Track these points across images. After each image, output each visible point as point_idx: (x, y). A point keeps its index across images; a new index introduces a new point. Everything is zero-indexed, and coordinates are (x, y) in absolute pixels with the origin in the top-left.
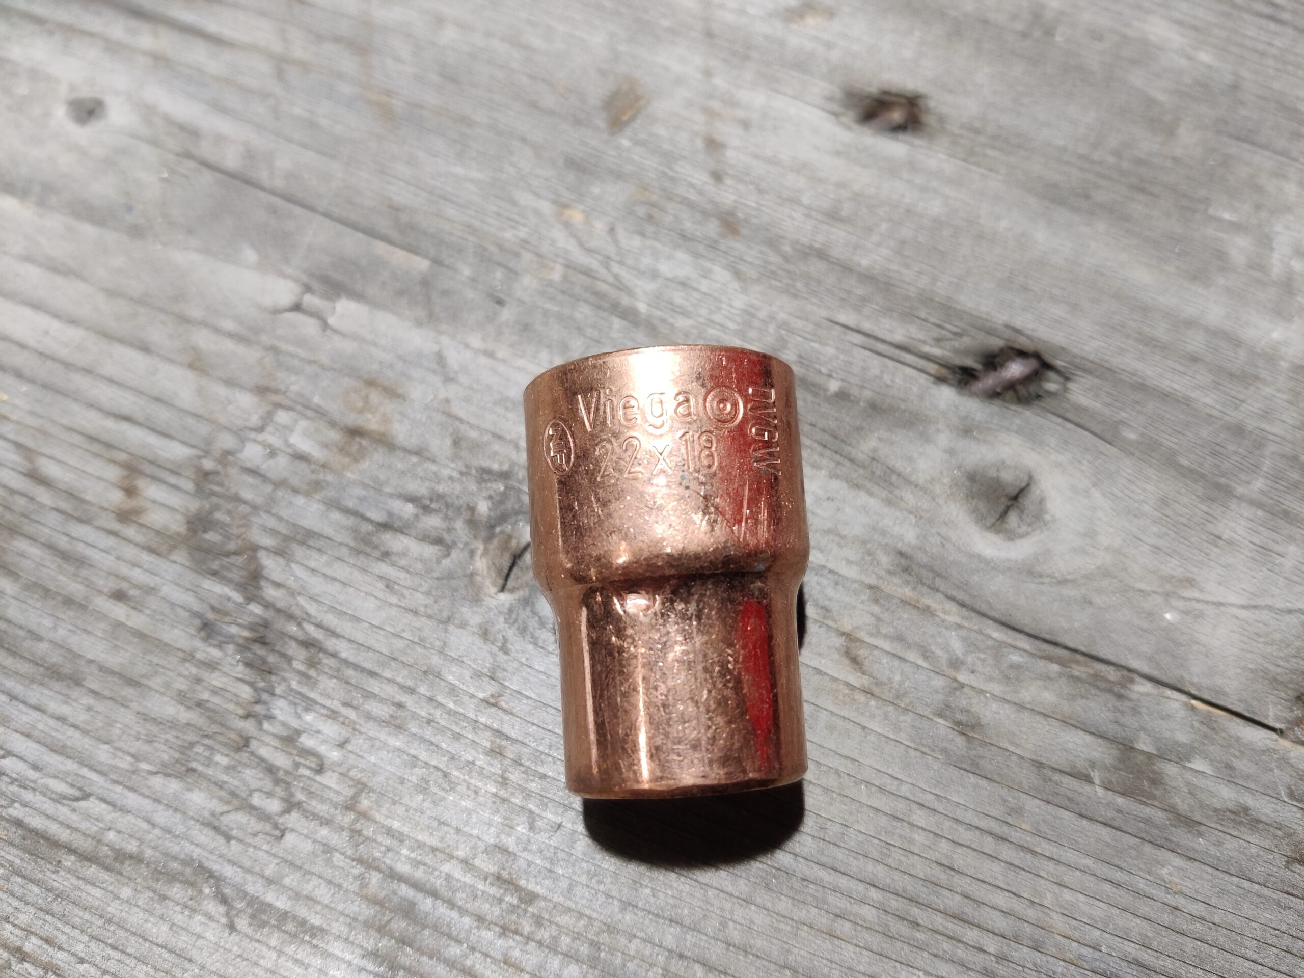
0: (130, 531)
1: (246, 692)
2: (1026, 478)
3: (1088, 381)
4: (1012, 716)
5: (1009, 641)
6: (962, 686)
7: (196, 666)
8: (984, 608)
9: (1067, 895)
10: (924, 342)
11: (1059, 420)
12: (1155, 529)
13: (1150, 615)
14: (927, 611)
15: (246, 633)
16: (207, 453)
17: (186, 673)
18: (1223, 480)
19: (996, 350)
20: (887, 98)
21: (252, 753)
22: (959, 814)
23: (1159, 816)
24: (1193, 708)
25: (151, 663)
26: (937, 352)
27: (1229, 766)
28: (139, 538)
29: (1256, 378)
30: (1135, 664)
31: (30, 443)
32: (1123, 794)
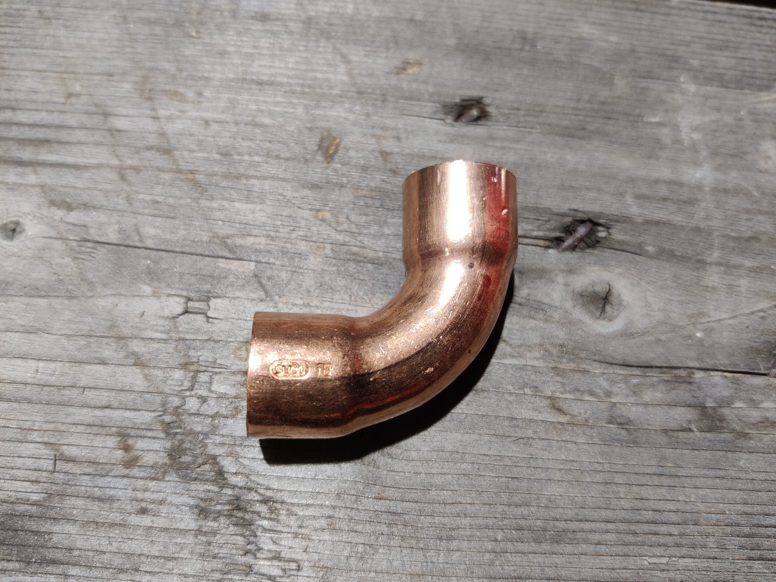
0: (135, 472)
1: (240, 540)
2: (608, 286)
3: (619, 226)
4: (644, 411)
5: (629, 373)
6: (615, 404)
7: (205, 536)
8: (611, 360)
9: (701, 492)
10: (533, 230)
11: (613, 251)
12: (677, 293)
13: (690, 337)
14: (585, 372)
15: (227, 507)
16: (165, 412)
17: (200, 542)
18: (699, 257)
19: (569, 224)
20: (465, 103)
21: (256, 573)
22: (636, 470)
23: (729, 436)
24: (726, 377)
25: (176, 544)
26: (540, 234)
27: (752, 400)
28: (142, 474)
29: (697, 200)
30: (692, 364)
31: (52, 440)
32: (709, 431)
